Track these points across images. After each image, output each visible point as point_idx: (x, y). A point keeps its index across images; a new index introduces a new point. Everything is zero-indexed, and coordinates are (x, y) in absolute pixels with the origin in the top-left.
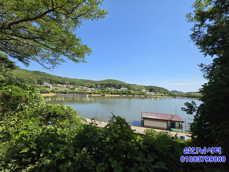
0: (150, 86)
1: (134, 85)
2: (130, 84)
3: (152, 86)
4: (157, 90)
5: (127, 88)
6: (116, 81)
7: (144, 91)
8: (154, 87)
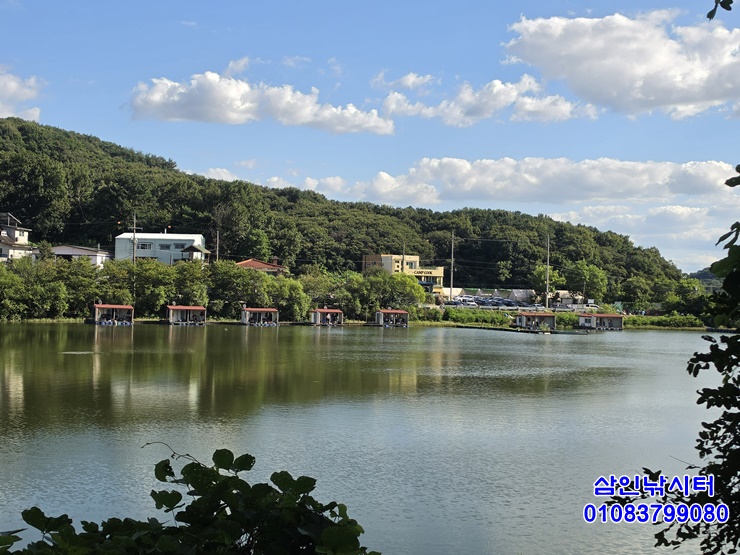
0: (475, 216)
1: (292, 195)
2: (241, 187)
3: (500, 216)
4: (556, 264)
5: (198, 240)
6: (59, 143)
7: (405, 267)
8: (521, 221)
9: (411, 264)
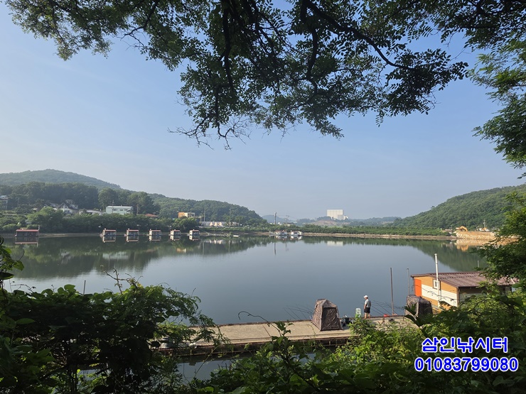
9: (193, 215)
